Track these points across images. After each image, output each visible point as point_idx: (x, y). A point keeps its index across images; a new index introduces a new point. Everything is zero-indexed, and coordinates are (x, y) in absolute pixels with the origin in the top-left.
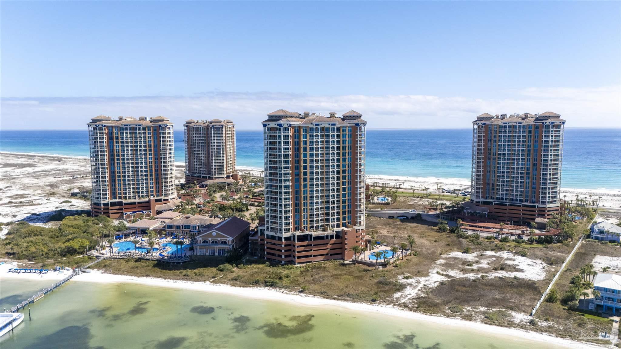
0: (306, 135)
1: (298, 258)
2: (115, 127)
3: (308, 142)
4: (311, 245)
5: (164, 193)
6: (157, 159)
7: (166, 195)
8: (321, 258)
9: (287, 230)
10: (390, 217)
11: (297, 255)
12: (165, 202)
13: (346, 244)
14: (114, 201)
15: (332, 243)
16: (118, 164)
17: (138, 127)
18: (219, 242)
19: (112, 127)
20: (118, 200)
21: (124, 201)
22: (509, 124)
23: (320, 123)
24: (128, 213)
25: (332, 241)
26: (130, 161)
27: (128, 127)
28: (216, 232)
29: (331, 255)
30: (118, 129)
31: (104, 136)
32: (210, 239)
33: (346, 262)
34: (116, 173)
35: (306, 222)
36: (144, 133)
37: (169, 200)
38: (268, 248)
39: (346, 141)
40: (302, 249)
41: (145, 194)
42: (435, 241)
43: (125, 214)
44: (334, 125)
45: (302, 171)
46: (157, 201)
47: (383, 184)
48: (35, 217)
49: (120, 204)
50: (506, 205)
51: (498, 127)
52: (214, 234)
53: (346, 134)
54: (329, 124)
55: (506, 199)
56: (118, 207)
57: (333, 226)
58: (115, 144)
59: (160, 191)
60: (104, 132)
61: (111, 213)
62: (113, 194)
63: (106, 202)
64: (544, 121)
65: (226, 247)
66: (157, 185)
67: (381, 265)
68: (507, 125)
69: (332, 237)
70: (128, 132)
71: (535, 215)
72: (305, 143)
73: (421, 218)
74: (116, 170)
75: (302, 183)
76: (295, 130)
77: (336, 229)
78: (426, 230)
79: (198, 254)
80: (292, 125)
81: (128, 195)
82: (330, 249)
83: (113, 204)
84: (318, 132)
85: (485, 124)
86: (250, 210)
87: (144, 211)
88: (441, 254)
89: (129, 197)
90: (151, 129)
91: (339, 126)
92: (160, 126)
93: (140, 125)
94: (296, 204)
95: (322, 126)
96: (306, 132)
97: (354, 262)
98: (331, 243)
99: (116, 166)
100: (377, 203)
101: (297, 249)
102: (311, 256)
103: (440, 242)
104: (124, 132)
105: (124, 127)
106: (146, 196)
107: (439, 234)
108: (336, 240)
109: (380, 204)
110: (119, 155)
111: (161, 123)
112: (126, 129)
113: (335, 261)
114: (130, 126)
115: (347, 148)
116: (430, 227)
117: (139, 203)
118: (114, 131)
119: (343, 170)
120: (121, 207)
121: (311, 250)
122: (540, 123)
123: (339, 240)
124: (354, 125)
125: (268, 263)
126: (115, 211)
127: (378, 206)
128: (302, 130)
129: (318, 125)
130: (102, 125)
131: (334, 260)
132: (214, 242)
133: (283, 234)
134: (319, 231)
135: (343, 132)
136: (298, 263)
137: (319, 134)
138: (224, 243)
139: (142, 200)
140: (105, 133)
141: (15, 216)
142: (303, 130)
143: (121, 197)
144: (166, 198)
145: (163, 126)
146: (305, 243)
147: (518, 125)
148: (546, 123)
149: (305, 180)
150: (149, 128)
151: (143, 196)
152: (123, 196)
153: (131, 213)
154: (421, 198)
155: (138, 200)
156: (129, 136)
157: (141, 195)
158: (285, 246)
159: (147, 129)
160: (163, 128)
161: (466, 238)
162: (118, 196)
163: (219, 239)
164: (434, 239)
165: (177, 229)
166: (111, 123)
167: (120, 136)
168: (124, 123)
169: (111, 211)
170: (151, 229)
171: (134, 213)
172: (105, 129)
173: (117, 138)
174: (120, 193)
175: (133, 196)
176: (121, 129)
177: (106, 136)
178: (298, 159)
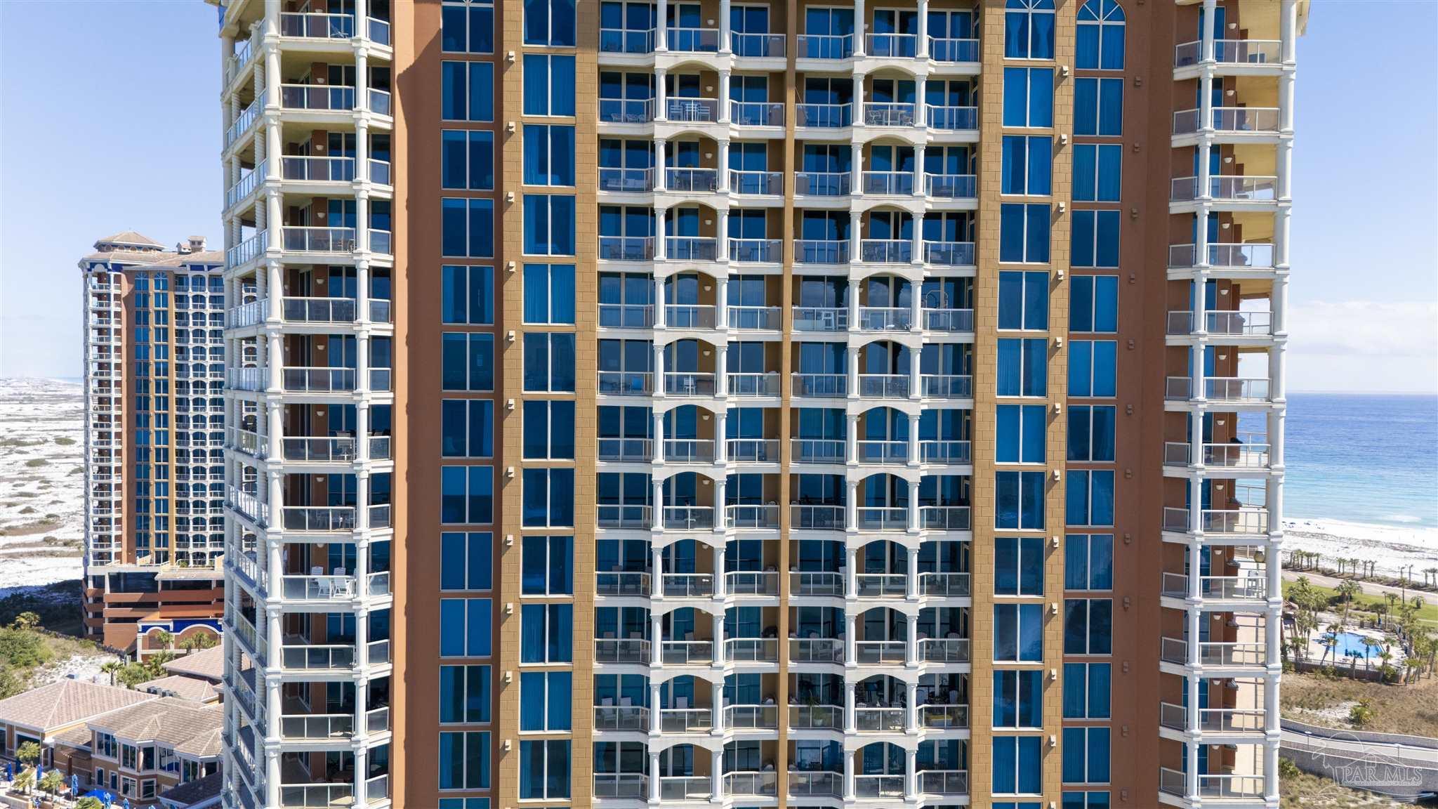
2: (160, 274)
3: (586, 151)
14: (129, 568)
19: (146, 273)
20: (142, 565)
21: (168, 571)
24: (158, 626)
26: (209, 412)
27: (205, 274)
30: (165, 282)
31: (114, 308)
34: (153, 456)
39: (1045, 148)
43: (145, 629)
45: (515, 462)
47: (1341, 561)
49: (145, 582)
53: (1047, 80)
56: (136, 597)
58: (152, 342)
60: (113, 291)
61: (112, 620)
62: (139, 542)
63: (101, 571)
70: (207, 294)
74: (153, 445)
75: (514, 598)
81: (192, 550)
83: (119, 581)
84: (713, 46)
89: (197, 555)
100: (1321, 669)
104: (191, 293)
105: (191, 274)
110: (166, 384)
112: (199, 281)
114: (215, 271)
115: (1060, 236)
118: (152, 290)
119: (1006, 479)
120: (150, 597)
126: (124, 612)
127: (1329, 685)
128: (515, 10)
130: (105, 265)
135: (1016, 44)
137: (724, 62)
140: (117, 297)
143: (165, 553)
149: (550, 564)
152: (174, 549)
153: (167, 628)
156: (208, 310)
162: (153, 547)
165: (125, 764)
166: (145, 260)
167: (173, 309)
168: (195, 258)
169: (108, 612)
170: (49, 740)
171: (180, 624)
172: (118, 279)
173: (162, 317)
174: (163, 540)
175: (212, 555)
176: (180, 280)
177: (123, 310)
178: (468, 330)
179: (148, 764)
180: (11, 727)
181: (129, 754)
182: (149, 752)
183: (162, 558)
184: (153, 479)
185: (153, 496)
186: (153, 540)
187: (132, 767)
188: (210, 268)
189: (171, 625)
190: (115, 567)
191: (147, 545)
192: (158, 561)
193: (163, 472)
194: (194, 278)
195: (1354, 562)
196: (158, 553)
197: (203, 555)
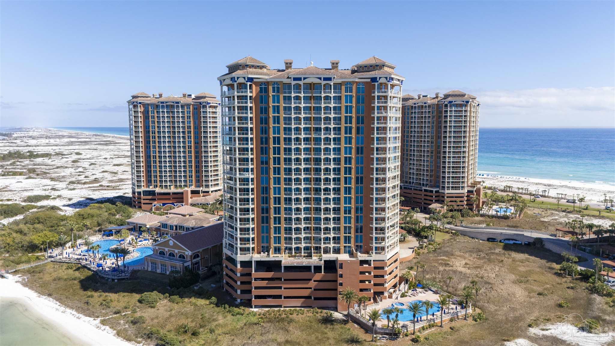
0: (278, 97)
1: (257, 297)
2: (152, 105)
3: (281, 109)
4: (280, 279)
5: (204, 184)
6: (198, 144)
7: (207, 186)
8: (299, 302)
9: (245, 250)
10: (489, 240)
11: (255, 292)
12: (205, 194)
13: (341, 284)
14: (147, 189)
15: (319, 279)
16: (154, 147)
17: (176, 105)
18: (177, 256)
19: (148, 104)
20: (151, 188)
21: (158, 190)
23: (302, 77)
24: (158, 205)
25: (318, 276)
26: (167, 145)
27: (165, 105)
28: (173, 241)
29: (316, 299)
30: (153, 107)
31: (139, 115)
32: (167, 249)
33: (337, 315)
34: (152, 157)
35: (278, 240)
36: (183, 112)
37: (210, 192)
38: (227, 276)
39: (351, 107)
40: (264, 283)
41: (183, 184)
42: (540, 294)
43: (155, 205)
44: (330, 79)
45: (272, 156)
46: (193, 192)
47: (519, 188)
48: (88, 201)
49: (152, 193)
52: (171, 243)
53: (351, 97)
54: (320, 78)
56: (150, 197)
57: (326, 251)
58: (151, 125)
59: (201, 181)
60: (139, 110)
61: (144, 204)
62: (149, 182)
63: (139, 190)
65: (179, 265)
66: (198, 174)
67: (387, 334)
69: (318, 269)
70: (165, 110)
72: (277, 109)
73: (542, 246)
74: (152, 154)
75: (272, 176)
76: (261, 88)
77: (331, 256)
78: (538, 270)
79: (150, 269)
80: (255, 80)
81: (164, 184)
82: (315, 290)
83: (146, 193)
84: (300, 93)
87: (176, 204)
88: (530, 326)
89: (165, 186)
90: (191, 107)
91: (339, 81)
92: (200, 103)
93: (178, 103)
94: (263, 209)
95: (307, 81)
96: (278, 92)
97: (350, 319)
98: (315, 278)
99: (152, 149)
101: (254, 283)
102: (279, 297)
103: (549, 297)
104: (161, 110)
105: (161, 105)
106: (184, 186)
107: (558, 279)
108: (324, 276)
109: (493, 216)
110: (155, 137)
111: (202, 100)
112: (163, 107)
113: (320, 311)
114: (167, 104)
116: (548, 264)
117: (174, 193)
118: (150, 110)
119: (346, 158)
120: (154, 197)
121: (280, 288)
123: (330, 276)
124: (369, 80)
125: (214, 299)
126: (148, 201)
127: (488, 219)
128: (271, 88)
129: (300, 79)
130: (137, 102)
131: (319, 308)
132: (172, 255)
133: (239, 255)
134: (301, 256)
135: (346, 91)
136: (256, 307)
137: (302, 95)
138: (182, 257)
139: (179, 190)
140: (140, 112)
141: (70, 199)
142: (274, 88)
143: (157, 185)
144: (207, 190)
145: (204, 104)
146: (270, 275)
149: (277, 171)
150: (188, 105)
151: (180, 186)
152: (159, 184)
153: (160, 205)
154: (569, 212)
155: (173, 190)
156: (166, 115)
157: (178, 184)
158: (241, 275)
159: (186, 107)
160: (205, 107)
161: (605, 295)
162: (153, 184)
163: (176, 251)
164: (540, 289)
165: (171, 230)
166: (147, 100)
167: (156, 115)
168: (161, 100)
169: (143, 201)
170: (148, 226)
171: (164, 204)
172: (140, 106)
173: (153, 117)
174: (156, 181)
175: (170, 186)
176: (157, 106)
177: (142, 115)
178: (264, 136)
179: (176, 229)
180: (137, 224)
181: (171, 227)
182: (176, 226)
183: (156, 186)
184: (152, 164)
185: (152, 169)
186: (153, 181)
187: (173, 230)
188: (166, 103)
189: (162, 204)
190: (143, 189)
191: (151, 183)
192: (155, 187)
193: (155, 162)
194: (162, 106)
195: (522, 189)
196: (154, 185)
197: (167, 186)
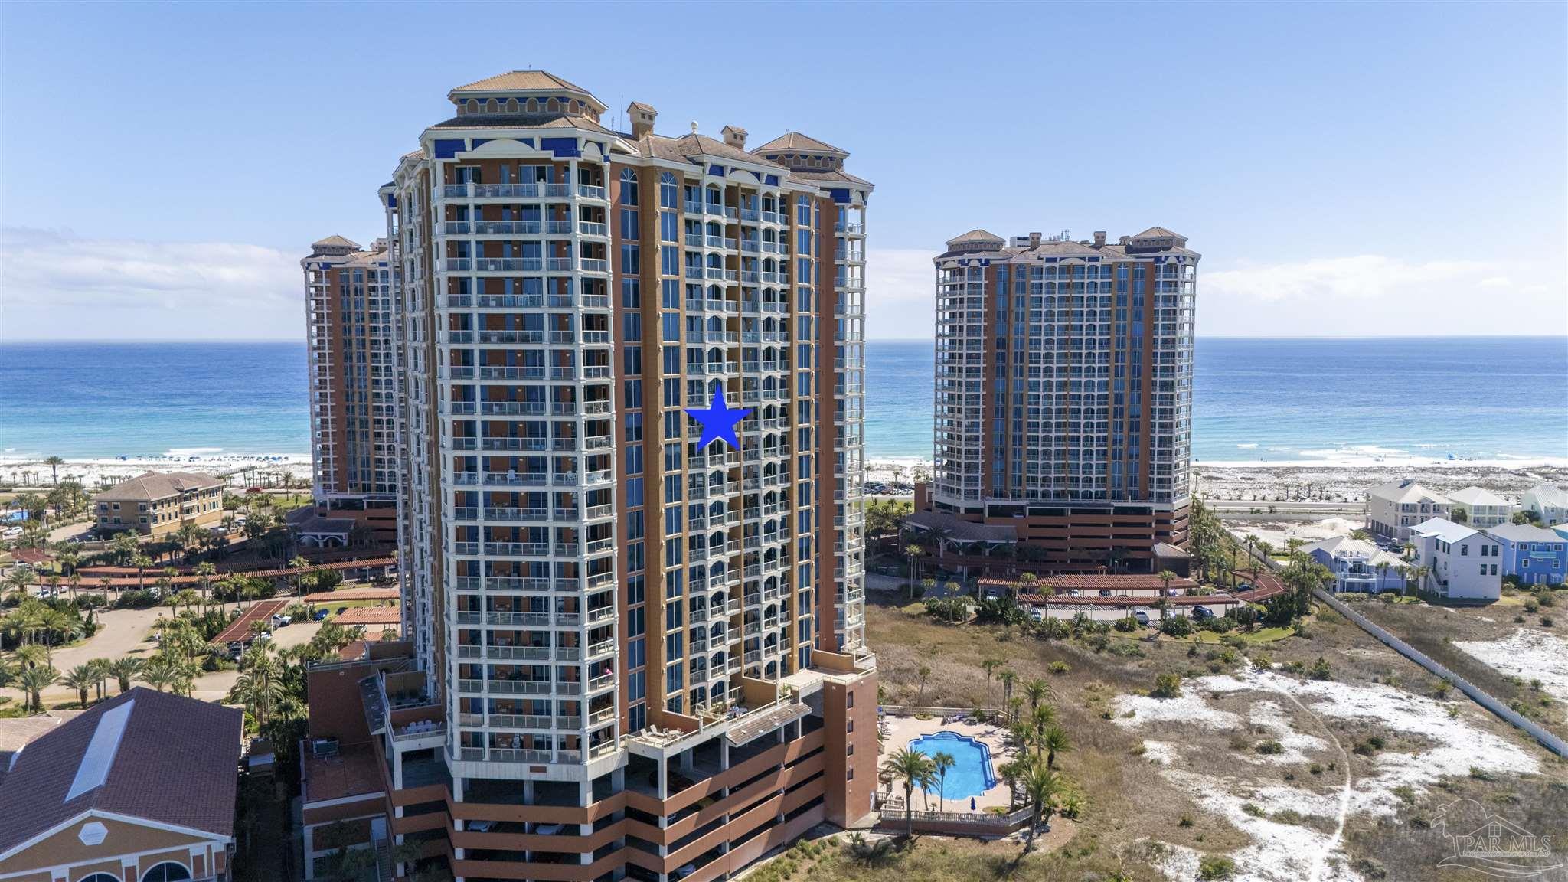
0: (674, 219)
3: (681, 259)
4: (720, 795)
8: (758, 845)
9: (604, 738)
11: (670, 862)
13: (852, 750)
15: (794, 757)
22: (1063, 262)
23: (728, 164)
25: (794, 749)
28: (105, 822)
29: (792, 818)
32: (62, 871)
35: (674, 677)
38: (472, 855)
39: (809, 264)
44: (776, 183)
45: (661, 409)
50: (1061, 513)
51: (1028, 270)
52: (92, 835)
53: (809, 235)
54: (759, 178)
55: (1057, 495)
64: (1162, 254)
68: (1056, 265)
69: (791, 729)
71: (1150, 537)
72: (671, 259)
75: (663, 473)
76: (629, 185)
78: (902, 625)
80: (617, 157)
82: (787, 792)
84: (718, 212)
85: (987, 262)
86: (100, 628)
91: (789, 191)
95: (735, 179)
96: (673, 203)
97: (902, 829)
102: (719, 849)
113: (816, 843)
115: (813, 301)
116: (892, 610)
119: (800, 404)
121: (719, 822)
122: (1148, 258)
124: (828, 196)
128: (655, 188)
129: (722, 171)
131: (809, 838)
133: (585, 760)
135: (800, 220)
137: (723, 220)
138: (167, 875)
142: (662, 189)
146: (700, 789)
147: (1087, 264)
148: (1167, 258)
149: (674, 456)
158: (600, 825)
163: (130, 860)
